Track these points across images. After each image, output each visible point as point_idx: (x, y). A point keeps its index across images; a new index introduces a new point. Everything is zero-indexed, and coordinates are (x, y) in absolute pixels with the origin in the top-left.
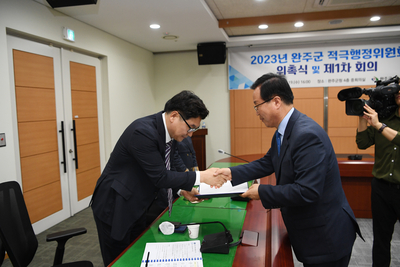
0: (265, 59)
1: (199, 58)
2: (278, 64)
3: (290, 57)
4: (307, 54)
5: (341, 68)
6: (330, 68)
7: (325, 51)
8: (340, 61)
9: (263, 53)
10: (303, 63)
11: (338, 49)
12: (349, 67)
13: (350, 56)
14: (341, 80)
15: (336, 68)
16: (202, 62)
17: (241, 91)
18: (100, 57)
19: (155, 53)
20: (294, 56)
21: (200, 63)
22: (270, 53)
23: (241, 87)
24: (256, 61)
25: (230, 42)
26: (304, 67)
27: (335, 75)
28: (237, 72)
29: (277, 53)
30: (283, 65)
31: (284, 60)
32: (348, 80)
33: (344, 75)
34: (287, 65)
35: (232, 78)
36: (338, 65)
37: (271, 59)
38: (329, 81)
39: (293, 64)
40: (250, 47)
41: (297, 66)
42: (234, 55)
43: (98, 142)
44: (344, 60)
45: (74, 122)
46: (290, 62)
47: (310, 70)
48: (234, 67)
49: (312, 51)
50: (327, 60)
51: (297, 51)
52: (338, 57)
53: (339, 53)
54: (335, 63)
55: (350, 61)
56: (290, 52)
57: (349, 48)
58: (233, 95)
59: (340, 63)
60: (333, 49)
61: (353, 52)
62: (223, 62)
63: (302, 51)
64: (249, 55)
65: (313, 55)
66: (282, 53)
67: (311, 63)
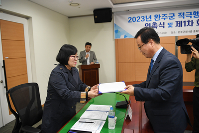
0: (137, 19)
1: (95, 18)
2: (145, 22)
3: (153, 17)
4: (164, 15)
5: (187, 23)
6: (179, 24)
7: (176, 13)
8: (186, 19)
9: (136, 15)
10: (162, 21)
11: (185, 11)
12: (192, 23)
13: (193, 16)
14: (186, 32)
15: (183, 24)
16: (97, 21)
17: (122, 39)
18: (27, 18)
19: (69, 17)
20: (156, 17)
21: (95, 22)
22: (140, 15)
23: (122, 37)
24: (131, 20)
25: (115, 8)
26: (162, 24)
27: (183, 28)
28: (120, 28)
29: (144, 15)
30: (148, 22)
31: (149, 19)
32: (191, 31)
33: (189, 28)
34: (151, 23)
35: (117, 32)
36: (185, 22)
37: (141, 19)
38: (179, 32)
39: (155, 21)
40: (128, 11)
41: (158, 23)
42: (117, 17)
43: (27, 74)
44: (189, 18)
45: (4, 61)
46: (153, 20)
47: (166, 25)
48: (118, 24)
49: (168, 13)
50: (177, 18)
51: (158, 13)
52: (185, 16)
53: (185, 14)
54: (183, 20)
55: (193, 19)
56: (153, 14)
57: (192, 11)
58: (118, 42)
59: (187, 20)
60: (182, 11)
61: (195, 13)
62: (110, 21)
63: (161, 13)
64: (127, 16)
65: (168, 15)
66: (148, 14)
67: (167, 21)
